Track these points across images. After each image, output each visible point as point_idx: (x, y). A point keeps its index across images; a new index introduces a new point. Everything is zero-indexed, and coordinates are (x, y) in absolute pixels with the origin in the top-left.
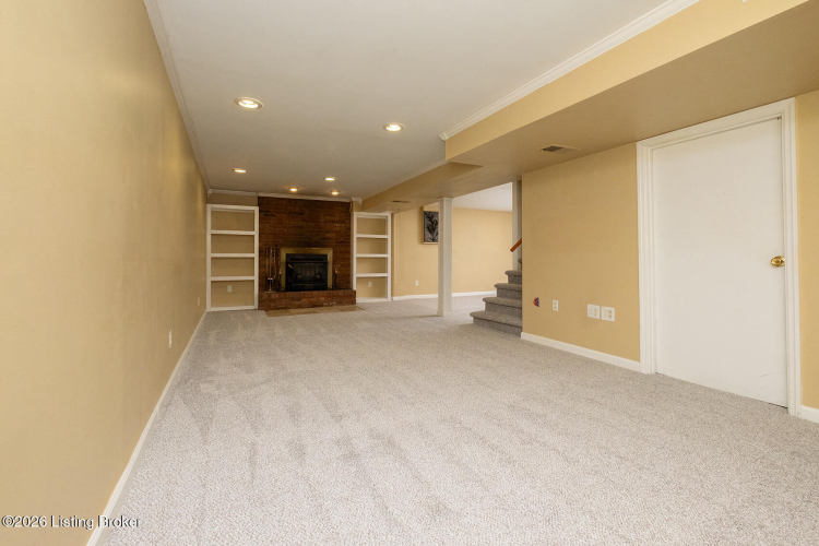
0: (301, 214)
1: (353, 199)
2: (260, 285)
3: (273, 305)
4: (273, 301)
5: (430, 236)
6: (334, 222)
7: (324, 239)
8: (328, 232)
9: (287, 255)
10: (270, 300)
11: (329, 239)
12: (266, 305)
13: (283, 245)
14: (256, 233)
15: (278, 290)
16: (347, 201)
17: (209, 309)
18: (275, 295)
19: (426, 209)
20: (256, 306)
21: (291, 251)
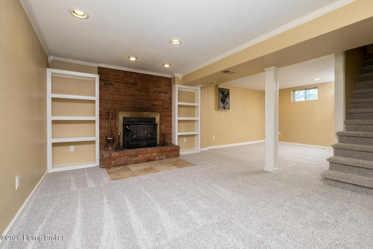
0: (135, 84)
1: (176, 75)
2: (100, 144)
3: (113, 162)
4: (114, 159)
5: (222, 105)
6: (160, 92)
7: (153, 105)
8: (156, 100)
9: (124, 118)
10: (110, 158)
11: (156, 105)
12: (106, 163)
13: (121, 110)
14: (97, 98)
15: (117, 149)
16: (170, 76)
17: (50, 169)
18: (115, 154)
19: (221, 86)
20: (97, 163)
21: (127, 115)
